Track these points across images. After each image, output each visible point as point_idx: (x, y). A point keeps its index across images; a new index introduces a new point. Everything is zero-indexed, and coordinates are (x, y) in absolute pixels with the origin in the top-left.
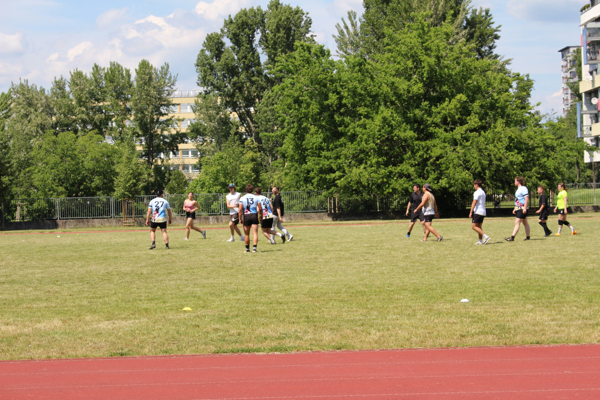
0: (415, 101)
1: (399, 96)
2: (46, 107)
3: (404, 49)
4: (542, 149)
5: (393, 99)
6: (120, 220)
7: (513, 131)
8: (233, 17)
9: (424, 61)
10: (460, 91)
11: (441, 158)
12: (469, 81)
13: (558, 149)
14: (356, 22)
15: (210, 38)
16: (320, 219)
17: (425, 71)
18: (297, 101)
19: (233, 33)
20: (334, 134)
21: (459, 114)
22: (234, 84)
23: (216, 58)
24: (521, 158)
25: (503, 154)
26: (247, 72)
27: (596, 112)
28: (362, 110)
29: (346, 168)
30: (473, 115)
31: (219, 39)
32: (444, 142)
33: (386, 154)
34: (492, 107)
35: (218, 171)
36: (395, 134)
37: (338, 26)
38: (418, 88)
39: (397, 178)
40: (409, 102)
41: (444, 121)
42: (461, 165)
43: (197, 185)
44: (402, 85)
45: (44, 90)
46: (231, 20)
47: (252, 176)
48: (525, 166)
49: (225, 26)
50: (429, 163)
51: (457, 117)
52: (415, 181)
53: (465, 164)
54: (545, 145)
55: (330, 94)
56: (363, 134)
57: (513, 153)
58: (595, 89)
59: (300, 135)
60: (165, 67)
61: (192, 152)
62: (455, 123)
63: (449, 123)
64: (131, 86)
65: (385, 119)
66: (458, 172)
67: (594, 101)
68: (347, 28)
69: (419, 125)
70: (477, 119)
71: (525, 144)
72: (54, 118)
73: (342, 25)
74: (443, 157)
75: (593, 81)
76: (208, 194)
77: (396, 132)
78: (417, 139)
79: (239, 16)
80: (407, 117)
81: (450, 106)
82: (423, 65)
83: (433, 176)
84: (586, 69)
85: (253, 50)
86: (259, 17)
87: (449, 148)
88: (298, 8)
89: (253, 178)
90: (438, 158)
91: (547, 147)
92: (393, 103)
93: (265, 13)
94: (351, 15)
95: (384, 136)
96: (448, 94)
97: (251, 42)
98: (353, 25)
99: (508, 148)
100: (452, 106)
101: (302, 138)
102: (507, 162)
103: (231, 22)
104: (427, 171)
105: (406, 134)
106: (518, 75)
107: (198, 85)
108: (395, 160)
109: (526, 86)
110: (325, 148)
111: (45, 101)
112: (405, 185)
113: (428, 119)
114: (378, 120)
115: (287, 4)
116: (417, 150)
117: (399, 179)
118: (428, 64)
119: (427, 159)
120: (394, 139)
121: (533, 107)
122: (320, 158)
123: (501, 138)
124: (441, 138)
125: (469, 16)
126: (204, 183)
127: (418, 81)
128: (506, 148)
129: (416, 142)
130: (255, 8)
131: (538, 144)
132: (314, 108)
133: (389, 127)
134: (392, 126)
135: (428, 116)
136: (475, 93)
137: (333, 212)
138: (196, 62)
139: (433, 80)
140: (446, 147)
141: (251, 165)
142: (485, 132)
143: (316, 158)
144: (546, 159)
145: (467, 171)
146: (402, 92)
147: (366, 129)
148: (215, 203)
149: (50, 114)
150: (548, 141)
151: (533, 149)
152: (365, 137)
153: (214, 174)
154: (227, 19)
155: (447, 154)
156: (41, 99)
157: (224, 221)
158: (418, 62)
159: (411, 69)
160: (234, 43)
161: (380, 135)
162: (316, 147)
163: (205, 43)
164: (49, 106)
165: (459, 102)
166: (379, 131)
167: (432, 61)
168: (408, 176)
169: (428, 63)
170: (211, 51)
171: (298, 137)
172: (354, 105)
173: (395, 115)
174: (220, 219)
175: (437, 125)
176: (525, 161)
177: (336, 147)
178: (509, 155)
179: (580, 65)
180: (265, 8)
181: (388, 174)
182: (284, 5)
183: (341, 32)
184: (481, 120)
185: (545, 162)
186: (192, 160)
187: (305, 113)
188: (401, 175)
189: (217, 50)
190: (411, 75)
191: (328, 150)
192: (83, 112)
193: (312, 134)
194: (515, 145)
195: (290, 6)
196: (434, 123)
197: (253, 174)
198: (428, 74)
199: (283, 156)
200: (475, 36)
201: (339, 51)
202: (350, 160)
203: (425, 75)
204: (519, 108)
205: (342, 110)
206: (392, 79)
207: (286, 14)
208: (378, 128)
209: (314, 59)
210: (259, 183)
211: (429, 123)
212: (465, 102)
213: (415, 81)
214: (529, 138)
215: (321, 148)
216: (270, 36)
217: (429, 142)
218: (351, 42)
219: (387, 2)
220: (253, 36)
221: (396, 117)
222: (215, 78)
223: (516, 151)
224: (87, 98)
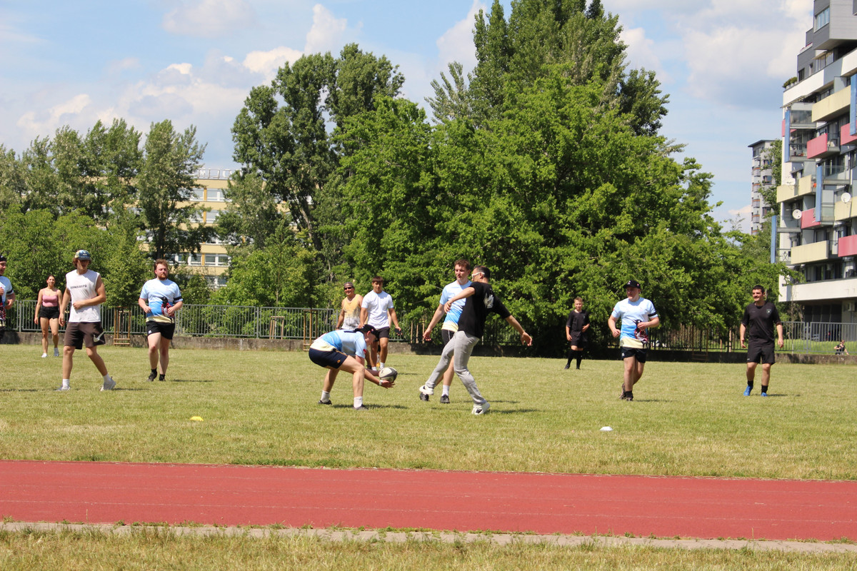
0: (539, 188)
1: (520, 182)
2: (13, 178)
3: (530, 116)
4: (721, 269)
5: (512, 185)
6: (109, 337)
7: (680, 240)
8: (291, 65)
9: (559, 133)
10: (607, 179)
11: (576, 273)
12: (622, 166)
13: (744, 270)
14: (462, 79)
15: (256, 94)
16: (398, 351)
17: (559, 147)
18: (375, 180)
19: (289, 88)
20: (427, 230)
21: (604, 211)
22: (286, 161)
23: (263, 123)
24: (689, 279)
25: (665, 272)
26: (307, 146)
27: (798, 230)
28: (466, 199)
29: (441, 280)
30: (624, 215)
31: (269, 95)
32: (582, 249)
33: (499, 263)
34: (652, 204)
35: (254, 278)
36: (513, 235)
37: (434, 84)
38: (548, 171)
39: (513, 297)
40: (533, 190)
41: (583, 219)
42: (604, 284)
43: (224, 295)
44: (525, 165)
45: (14, 154)
46: (289, 70)
47: (304, 284)
48: (695, 291)
49: (278, 77)
50: (558, 279)
51: (601, 216)
52: (537, 304)
53: (610, 283)
54: (725, 263)
55: (423, 173)
56: (468, 233)
57: (677, 271)
58: (799, 197)
59: (377, 230)
60: (190, 131)
61: (219, 257)
62: (597, 226)
63: (589, 222)
64: (138, 155)
65: (498, 213)
66: (599, 294)
67: (797, 214)
68: (449, 87)
69: (548, 224)
70: (629, 221)
71: (697, 259)
72: (24, 196)
73: (441, 83)
74: (580, 271)
75: (796, 186)
76: (240, 310)
77: (514, 232)
78: (543, 245)
79: (298, 66)
80: (531, 212)
81: (591, 200)
82: (557, 139)
83: (564, 298)
84: (787, 168)
85: (315, 116)
86: (328, 68)
87: (588, 260)
88: (384, 58)
89: (305, 287)
90: (571, 272)
91: (728, 267)
92: (510, 190)
93: (337, 63)
94: (455, 69)
95: (496, 237)
96: (592, 183)
97: (315, 99)
98: (457, 82)
99: (672, 264)
100: (594, 200)
101: (380, 235)
102: (669, 283)
103: (288, 72)
104: (556, 290)
105: (527, 236)
106: (693, 162)
107: (235, 160)
108: (514, 272)
109: (702, 184)
110: (412, 249)
111: (13, 169)
112: (521, 309)
113: (561, 216)
114: (489, 214)
115: (369, 52)
116: (543, 259)
117: (515, 299)
118: (565, 138)
119: (557, 273)
120: (511, 242)
121: (711, 208)
122: (403, 264)
123: (662, 248)
124: (578, 245)
125: (626, 80)
126: (234, 294)
127: (549, 161)
128: (670, 264)
129: (543, 249)
130: (323, 55)
131: (716, 262)
132: (399, 192)
133: (502, 225)
134: (508, 223)
135: (560, 212)
136: (627, 184)
137: (417, 342)
138: (233, 127)
139: (567, 164)
140: (583, 257)
141: (303, 268)
142: (641, 240)
143: (398, 264)
144: (725, 283)
145: (612, 293)
146: (523, 176)
147: (472, 225)
148: (248, 325)
149: (19, 189)
150: (731, 257)
151: (709, 267)
152: (469, 237)
153: (250, 281)
154: (283, 67)
155: (585, 267)
156: (8, 166)
157: (260, 347)
158: (549, 135)
159: (540, 143)
160: (289, 102)
161: (490, 235)
162: (399, 246)
163: (248, 99)
164: (18, 177)
165: (604, 195)
166: (490, 229)
167: (571, 134)
168: (529, 297)
169: (564, 136)
170: (256, 111)
171: (373, 232)
172: (455, 190)
173: (514, 208)
174: (254, 344)
175: (572, 226)
176: (696, 284)
177: (428, 250)
178: (673, 273)
179: (779, 164)
180: (336, 56)
181: (500, 291)
182: (364, 53)
183: (440, 92)
184: (634, 221)
185: (724, 286)
186: (218, 269)
187: (385, 199)
188: (519, 294)
189: (264, 110)
190: (538, 152)
191: (416, 252)
192: (67, 190)
193: (394, 230)
194: (681, 260)
195: (373, 55)
196: (569, 223)
197: (305, 281)
198: (564, 151)
199: (351, 261)
200: (634, 107)
201: (437, 120)
202: (446, 269)
203: (559, 152)
204: (691, 208)
205: (439, 198)
206: (510, 159)
207: (368, 68)
208: (489, 224)
209: (401, 122)
210: (315, 294)
211: (561, 221)
212: (613, 195)
213: (544, 160)
214: (703, 250)
215: (406, 250)
216: (342, 97)
217: (559, 250)
218: (454, 107)
219: (510, 52)
220: (317, 96)
221: (515, 211)
222: (259, 150)
223: (683, 269)
224: (74, 170)
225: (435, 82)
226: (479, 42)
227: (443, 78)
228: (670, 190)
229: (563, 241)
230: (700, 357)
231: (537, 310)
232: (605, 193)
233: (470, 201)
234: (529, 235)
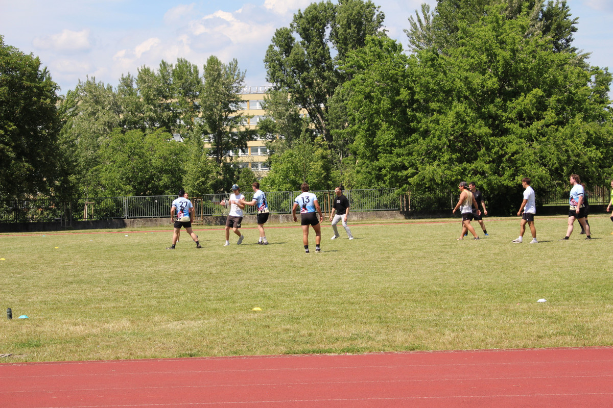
0: (489, 96)
1: (473, 91)
2: (113, 104)
3: (478, 43)
5: (467, 94)
7: (592, 127)
8: (302, 12)
9: (499, 54)
10: (536, 85)
11: (517, 154)
12: (546, 75)
14: (429, 16)
15: (279, 33)
16: (392, 217)
17: (499, 65)
18: (368, 97)
19: (302, 28)
20: (406, 130)
21: (535, 109)
22: (304, 80)
23: (285, 54)
24: (599, 154)
25: (581, 150)
26: (318, 68)
28: (433, 105)
29: (418, 166)
30: (549, 111)
31: (288, 34)
32: (521, 137)
33: (460, 151)
34: (570, 101)
35: (288, 168)
36: (470, 130)
38: (492, 83)
40: (483, 98)
41: (520, 116)
42: (538, 161)
43: (266, 183)
44: (477, 79)
45: (111, 87)
46: (301, 15)
47: (322, 174)
48: (603, 163)
49: (294, 21)
50: (504, 159)
51: (533, 112)
52: (489, 178)
53: (541, 160)
55: (402, 90)
56: (436, 130)
57: (590, 149)
59: (372, 131)
60: (234, 63)
61: (261, 149)
62: (531, 119)
63: (524, 118)
64: (199, 82)
65: (458, 115)
66: (534, 169)
68: (420, 21)
69: (494, 120)
70: (553, 115)
71: (604, 139)
72: (121, 116)
73: (415, 19)
74: (519, 153)
76: (278, 192)
77: (470, 128)
78: (492, 135)
79: (309, 11)
80: (481, 113)
81: (525, 101)
82: (497, 59)
83: (508, 173)
85: (323, 45)
86: (329, 12)
87: (525, 144)
89: (323, 176)
90: (513, 155)
92: (466, 98)
93: (336, 8)
94: (425, 8)
95: (457, 132)
96: (524, 89)
97: (321, 35)
98: (426, 18)
99: (586, 144)
100: (527, 101)
101: (373, 135)
102: (585, 158)
103: (301, 17)
104: (502, 168)
105: (481, 131)
106: (597, 69)
107: (267, 81)
108: (471, 157)
109: (605, 80)
110: (397, 144)
111: (112, 98)
113: (503, 114)
114: (451, 115)
116: (493, 146)
117: (473, 176)
118: (503, 58)
119: (503, 156)
120: (469, 135)
122: (391, 155)
123: (579, 133)
124: (517, 134)
125: (545, 9)
126: (273, 181)
127: (492, 75)
128: (584, 144)
129: (492, 138)
130: (325, 2)
132: (386, 104)
133: (462, 123)
134: (466, 122)
135: (503, 112)
136: (552, 87)
137: (405, 210)
138: (264, 58)
139: (508, 75)
140: (522, 143)
141: (320, 163)
142: (562, 128)
143: (388, 155)
145: (543, 167)
146: (476, 86)
147: (439, 124)
148: (285, 202)
149: (118, 111)
152: (438, 133)
153: (284, 171)
154: (297, 13)
155: (523, 150)
156: (109, 97)
158: (492, 56)
159: (485, 63)
160: (303, 38)
161: (453, 131)
162: (388, 143)
163: (274, 38)
164: (116, 103)
165: (534, 97)
166: (453, 127)
167: (507, 54)
168: (483, 173)
169: (503, 57)
170: (280, 46)
171: (369, 134)
172: (427, 101)
173: (469, 111)
175: (512, 121)
176: (604, 157)
177: (408, 143)
178: (587, 151)
181: (462, 171)
183: (414, 25)
184: (557, 114)
186: (261, 158)
187: (376, 109)
188: (475, 172)
189: (286, 45)
190: (485, 70)
191: (400, 147)
192: (151, 110)
193: (384, 131)
194: (594, 141)
196: (509, 119)
197: (323, 171)
198: (503, 68)
199: (355, 153)
200: (552, 28)
201: (411, 46)
202: (423, 157)
203: (500, 69)
204: (597, 102)
205: (415, 106)
206: (465, 74)
207: (357, 8)
208: (451, 124)
209: (385, 54)
210: (330, 180)
211: (504, 118)
212: (541, 97)
213: (489, 75)
214: (608, 133)
215: (393, 145)
216: (341, 31)
217: (504, 138)
218: (424, 36)
220: (324, 31)
221: (470, 113)
222: (284, 73)
223: (595, 147)
224: (155, 96)
225: (411, 18)
227: (417, 15)
228: (582, 90)
229: (506, 132)
231: (489, 184)
232: (535, 96)
233: (437, 107)
234: (481, 129)
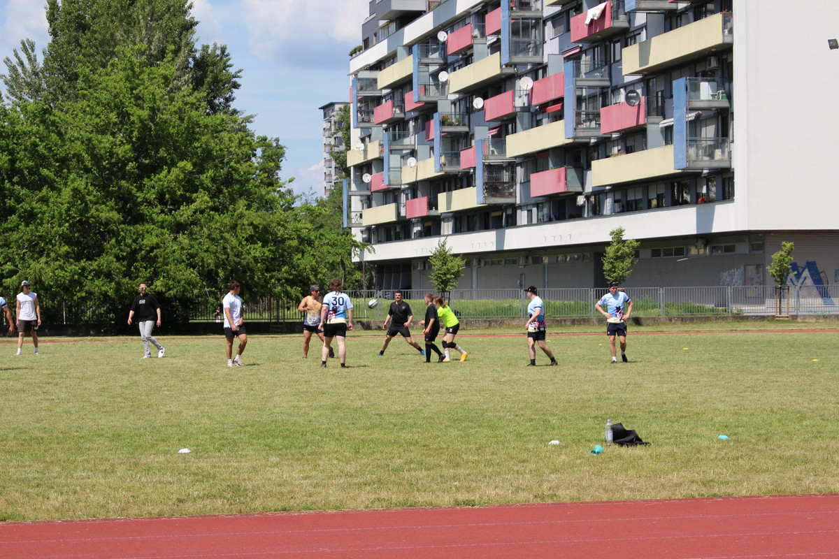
0: (118, 169)
1: (97, 159)
3: (104, 96)
4: (295, 243)
5: (89, 165)
7: (256, 217)
9: (133, 114)
10: (183, 157)
11: (157, 249)
12: (196, 144)
13: (316, 243)
14: (35, 56)
17: (134, 128)
21: (182, 189)
24: (267, 253)
25: (242, 247)
27: (369, 193)
29: (20, 262)
30: (201, 192)
32: (162, 227)
33: (78, 243)
34: (228, 181)
36: (92, 214)
37: (7, 61)
38: (124, 151)
39: (93, 277)
40: (112, 171)
41: (161, 199)
42: (184, 261)
48: (271, 265)
50: (139, 256)
51: (178, 193)
52: (117, 282)
53: (188, 259)
54: (299, 237)
57: (255, 246)
58: (368, 161)
62: (177, 203)
63: (169, 201)
65: (76, 192)
66: (179, 271)
67: (367, 178)
68: (21, 64)
69: (126, 203)
70: (206, 198)
71: (272, 234)
73: (14, 61)
74: (160, 248)
75: (365, 151)
77: (93, 212)
78: (124, 223)
80: (108, 192)
81: (168, 177)
82: (131, 120)
83: (143, 275)
84: (355, 134)
87: (168, 236)
90: (152, 249)
91: (302, 240)
92: (87, 170)
94: (28, 47)
95: (74, 218)
96: (168, 162)
98: (30, 60)
100: (172, 176)
102: (248, 258)
104: (136, 268)
105: (108, 216)
106: (265, 140)
108: (94, 251)
109: (274, 155)
112: (103, 288)
113: (138, 194)
114: (67, 193)
116: (123, 237)
117: (95, 278)
118: (140, 119)
119: (136, 251)
120: (90, 222)
121: (284, 184)
123: (243, 225)
124: (158, 222)
125: (198, 55)
128: (248, 240)
129: (122, 226)
131: (290, 236)
133: (81, 205)
134: (86, 203)
135: (138, 191)
136: (205, 159)
139: (146, 142)
140: (163, 234)
142: (220, 216)
144: (300, 256)
145: (191, 269)
146: (102, 154)
147: (49, 206)
150: (304, 231)
151: (283, 241)
152: (48, 217)
155: (165, 244)
158: (124, 116)
159: (115, 124)
161: (69, 215)
165: (182, 172)
166: (68, 210)
167: (145, 114)
168: (109, 276)
169: (139, 116)
173: (91, 188)
175: (150, 204)
176: (272, 257)
177: (5, 231)
178: (250, 248)
179: (348, 128)
181: (80, 271)
183: (13, 69)
184: (212, 198)
185: (299, 259)
188: (98, 274)
190: (114, 133)
194: (262, 235)
196: (146, 201)
198: (139, 132)
200: (206, 82)
201: (11, 97)
202: (25, 251)
203: (135, 133)
204: (264, 184)
205: (15, 179)
206: (88, 134)
208: (66, 205)
211: (139, 200)
212: (191, 173)
213: (120, 141)
217: (139, 227)
218: (28, 84)
219: (83, 27)
221: (93, 191)
223: (260, 244)
225: (8, 59)
226: (52, 18)
227: (16, 55)
228: (243, 167)
230: (278, 328)
231: (118, 289)
232: (182, 170)
234: (107, 213)
